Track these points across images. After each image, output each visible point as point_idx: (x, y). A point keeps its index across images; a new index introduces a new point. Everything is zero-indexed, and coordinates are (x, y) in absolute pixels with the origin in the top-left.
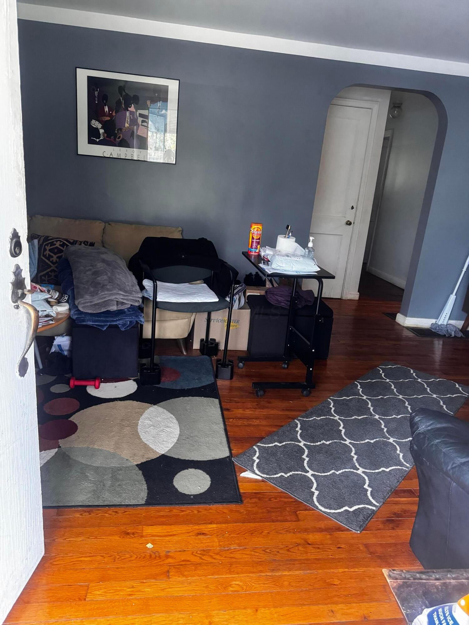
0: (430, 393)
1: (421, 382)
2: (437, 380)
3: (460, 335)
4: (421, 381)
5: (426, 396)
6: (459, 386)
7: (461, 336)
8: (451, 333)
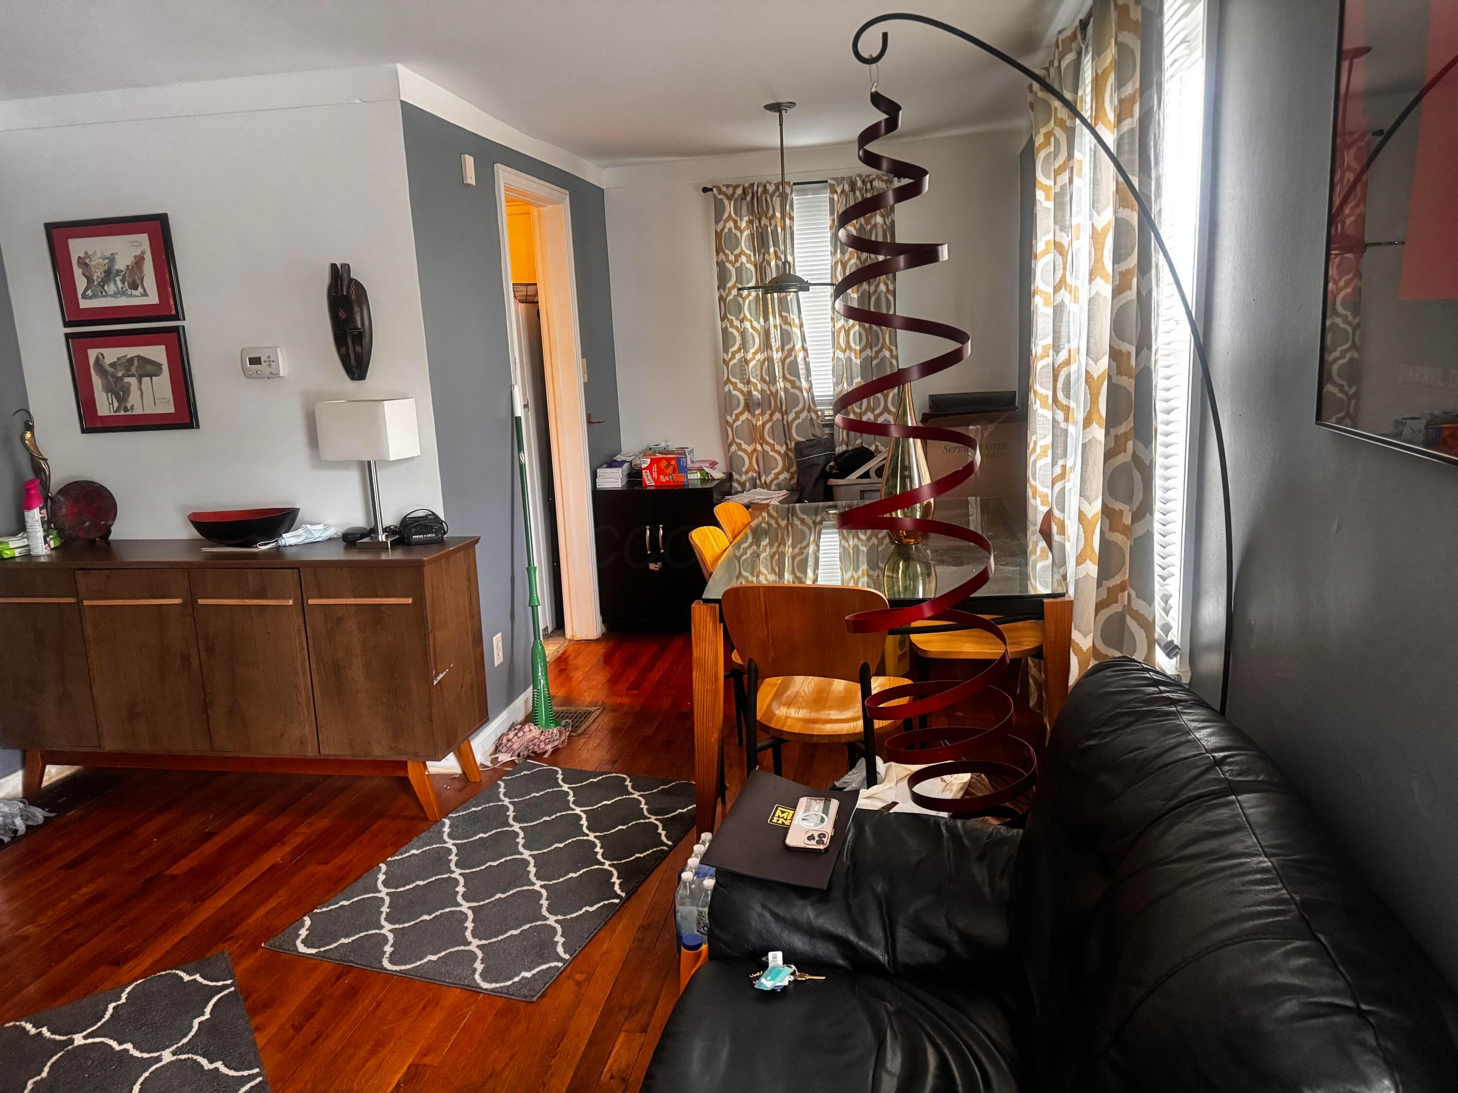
0: (146, 1055)
1: (90, 1041)
2: (123, 1000)
3: (39, 814)
4: (85, 1038)
5: (146, 1074)
6: (190, 974)
7: (45, 818)
8: (14, 824)
